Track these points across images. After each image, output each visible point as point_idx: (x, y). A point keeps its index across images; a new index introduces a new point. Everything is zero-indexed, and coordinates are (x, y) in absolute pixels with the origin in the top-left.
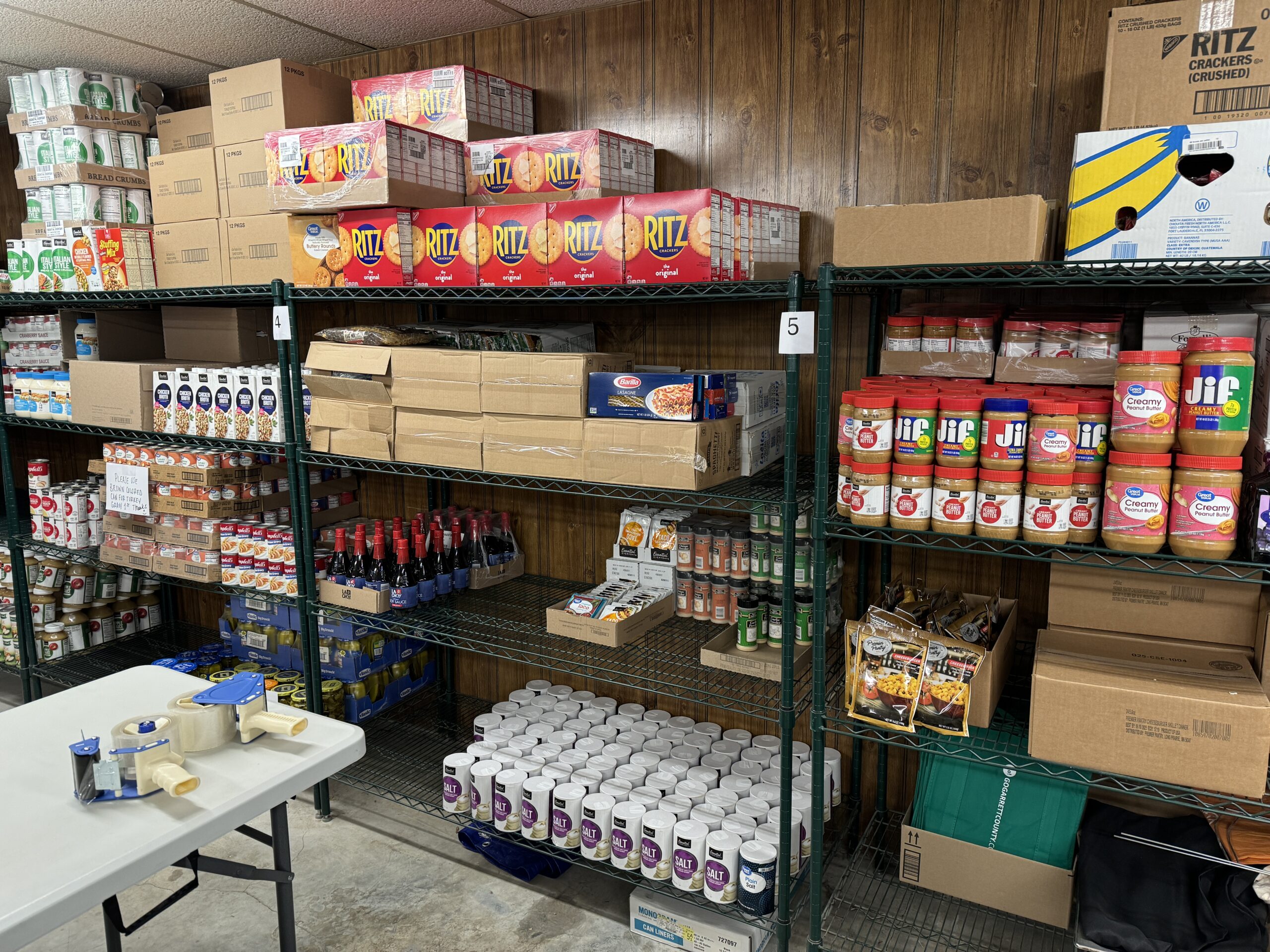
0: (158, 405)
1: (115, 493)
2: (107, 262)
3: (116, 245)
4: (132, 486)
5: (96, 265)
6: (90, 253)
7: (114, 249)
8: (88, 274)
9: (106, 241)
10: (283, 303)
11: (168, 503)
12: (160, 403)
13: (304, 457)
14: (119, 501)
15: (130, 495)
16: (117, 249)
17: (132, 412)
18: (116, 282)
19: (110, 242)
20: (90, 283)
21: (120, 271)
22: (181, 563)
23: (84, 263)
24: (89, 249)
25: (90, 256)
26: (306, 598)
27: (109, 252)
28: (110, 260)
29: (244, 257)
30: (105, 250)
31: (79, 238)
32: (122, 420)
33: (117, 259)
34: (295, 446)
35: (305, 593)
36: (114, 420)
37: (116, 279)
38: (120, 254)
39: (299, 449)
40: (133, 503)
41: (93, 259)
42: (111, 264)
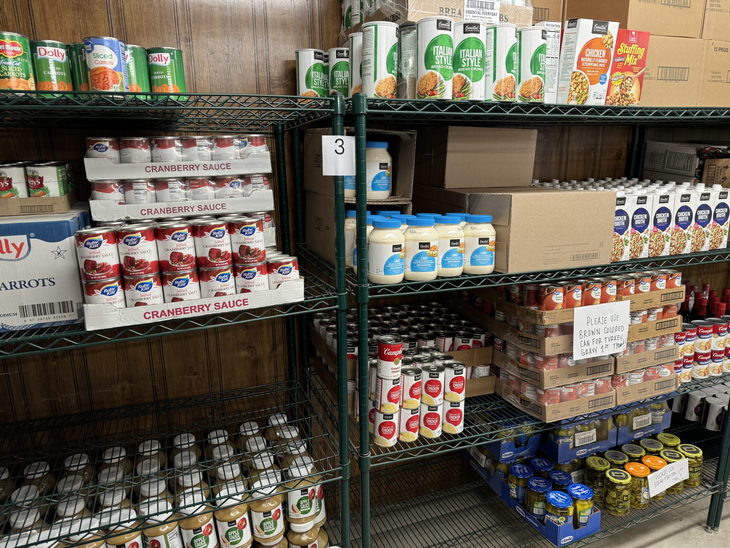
1: (586, 339)
2: (622, 70)
3: (641, 52)
4: (610, 325)
5: (608, 74)
6: (608, 56)
7: (636, 56)
8: (592, 83)
9: (630, 45)
11: (641, 331)
14: (592, 346)
15: (610, 335)
16: (640, 57)
17: (601, 245)
18: (627, 96)
19: (634, 46)
20: (591, 95)
21: (637, 83)
23: (594, 68)
24: (608, 51)
25: (605, 61)
27: (629, 60)
28: (629, 68)
29: (721, 81)
30: (624, 55)
31: (600, 36)
32: (587, 256)
33: (636, 69)
37: (628, 92)
38: (641, 63)
40: (614, 342)
41: (607, 65)
42: (628, 74)
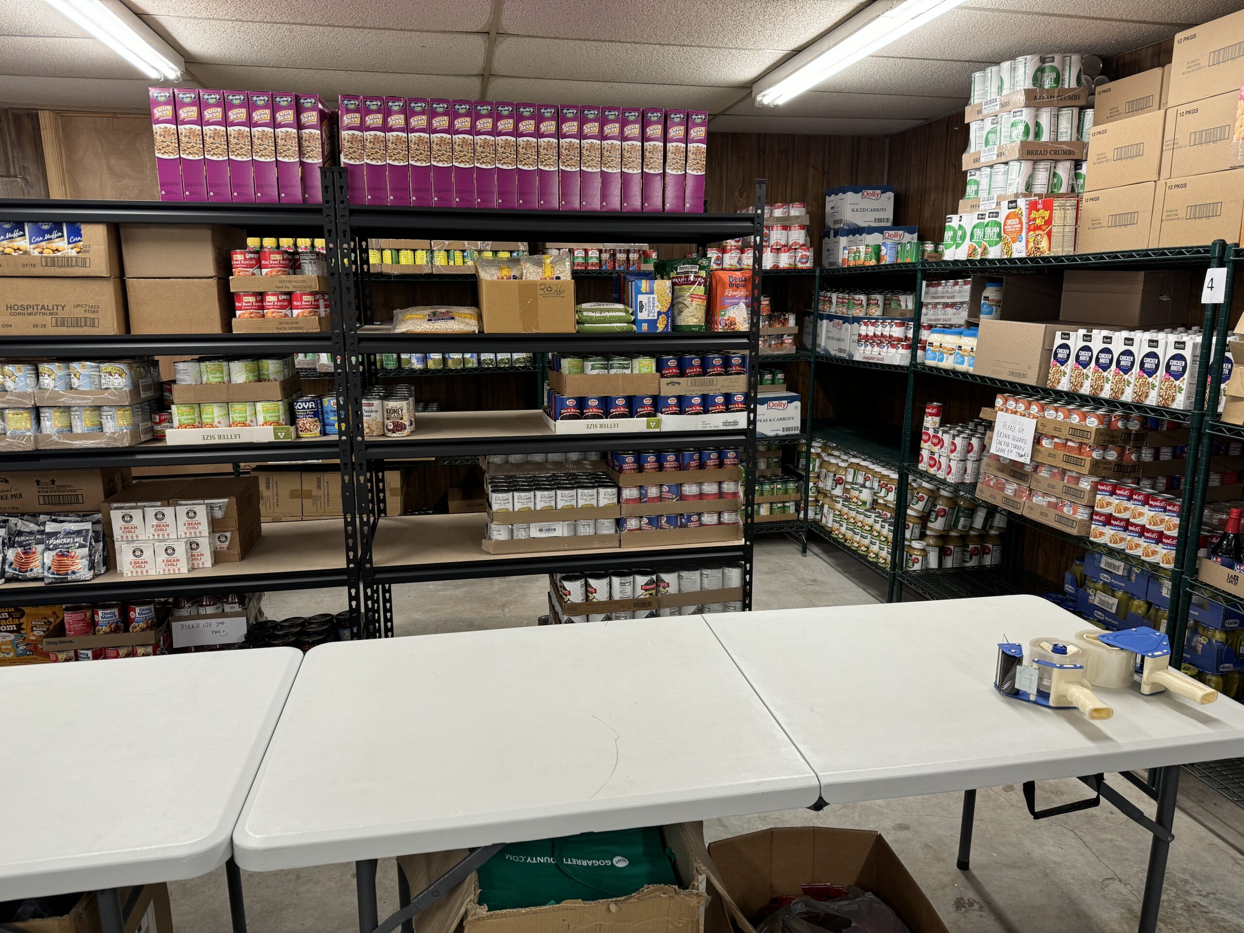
0: (1055, 363)
1: (1001, 439)
2: (1034, 230)
3: (1047, 214)
4: (1018, 435)
5: (1024, 234)
6: (1021, 222)
7: (1043, 218)
8: (1014, 242)
9: (1038, 210)
10: (1221, 265)
11: (1050, 455)
12: (1058, 361)
13: (1212, 427)
14: (1003, 447)
15: (1015, 443)
16: (1046, 218)
17: (1030, 368)
18: (1039, 249)
19: (1041, 211)
20: (1014, 250)
21: (1046, 238)
22: (1052, 512)
23: (1013, 232)
24: (1020, 219)
25: (1019, 226)
26: (1183, 573)
27: (1039, 222)
28: (1038, 228)
29: (1179, 219)
30: (1035, 219)
31: (1013, 210)
32: (1019, 375)
33: (1044, 228)
34: (1203, 415)
35: (1182, 567)
36: (1012, 374)
37: (1039, 246)
38: (1049, 222)
39: (1207, 418)
40: (1016, 450)
41: (1021, 228)
42: (1038, 232)
